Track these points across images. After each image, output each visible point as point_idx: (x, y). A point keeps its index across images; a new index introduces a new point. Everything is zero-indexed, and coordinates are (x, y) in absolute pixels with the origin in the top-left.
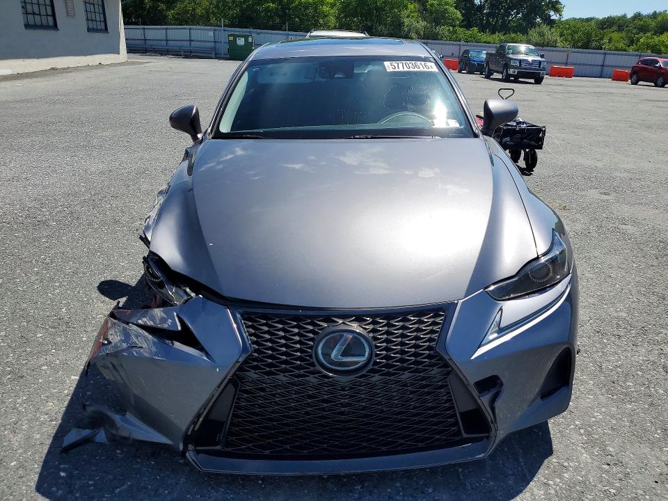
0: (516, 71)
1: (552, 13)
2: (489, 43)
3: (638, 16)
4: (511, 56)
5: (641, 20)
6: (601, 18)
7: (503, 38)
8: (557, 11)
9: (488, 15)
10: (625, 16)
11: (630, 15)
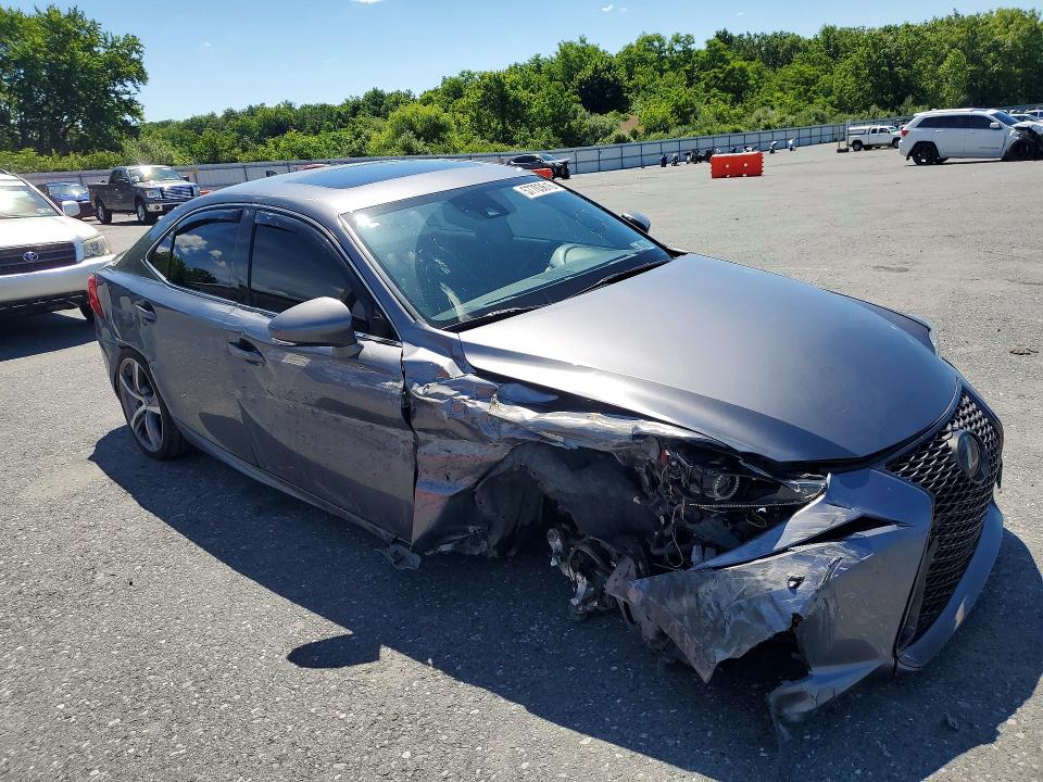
0: (160, 205)
1: (128, 118)
2: (66, 170)
3: (230, 115)
4: (140, 185)
5: (237, 119)
6: (182, 121)
7: (85, 159)
8: (135, 113)
9: (22, 126)
10: (213, 115)
11: (219, 114)
